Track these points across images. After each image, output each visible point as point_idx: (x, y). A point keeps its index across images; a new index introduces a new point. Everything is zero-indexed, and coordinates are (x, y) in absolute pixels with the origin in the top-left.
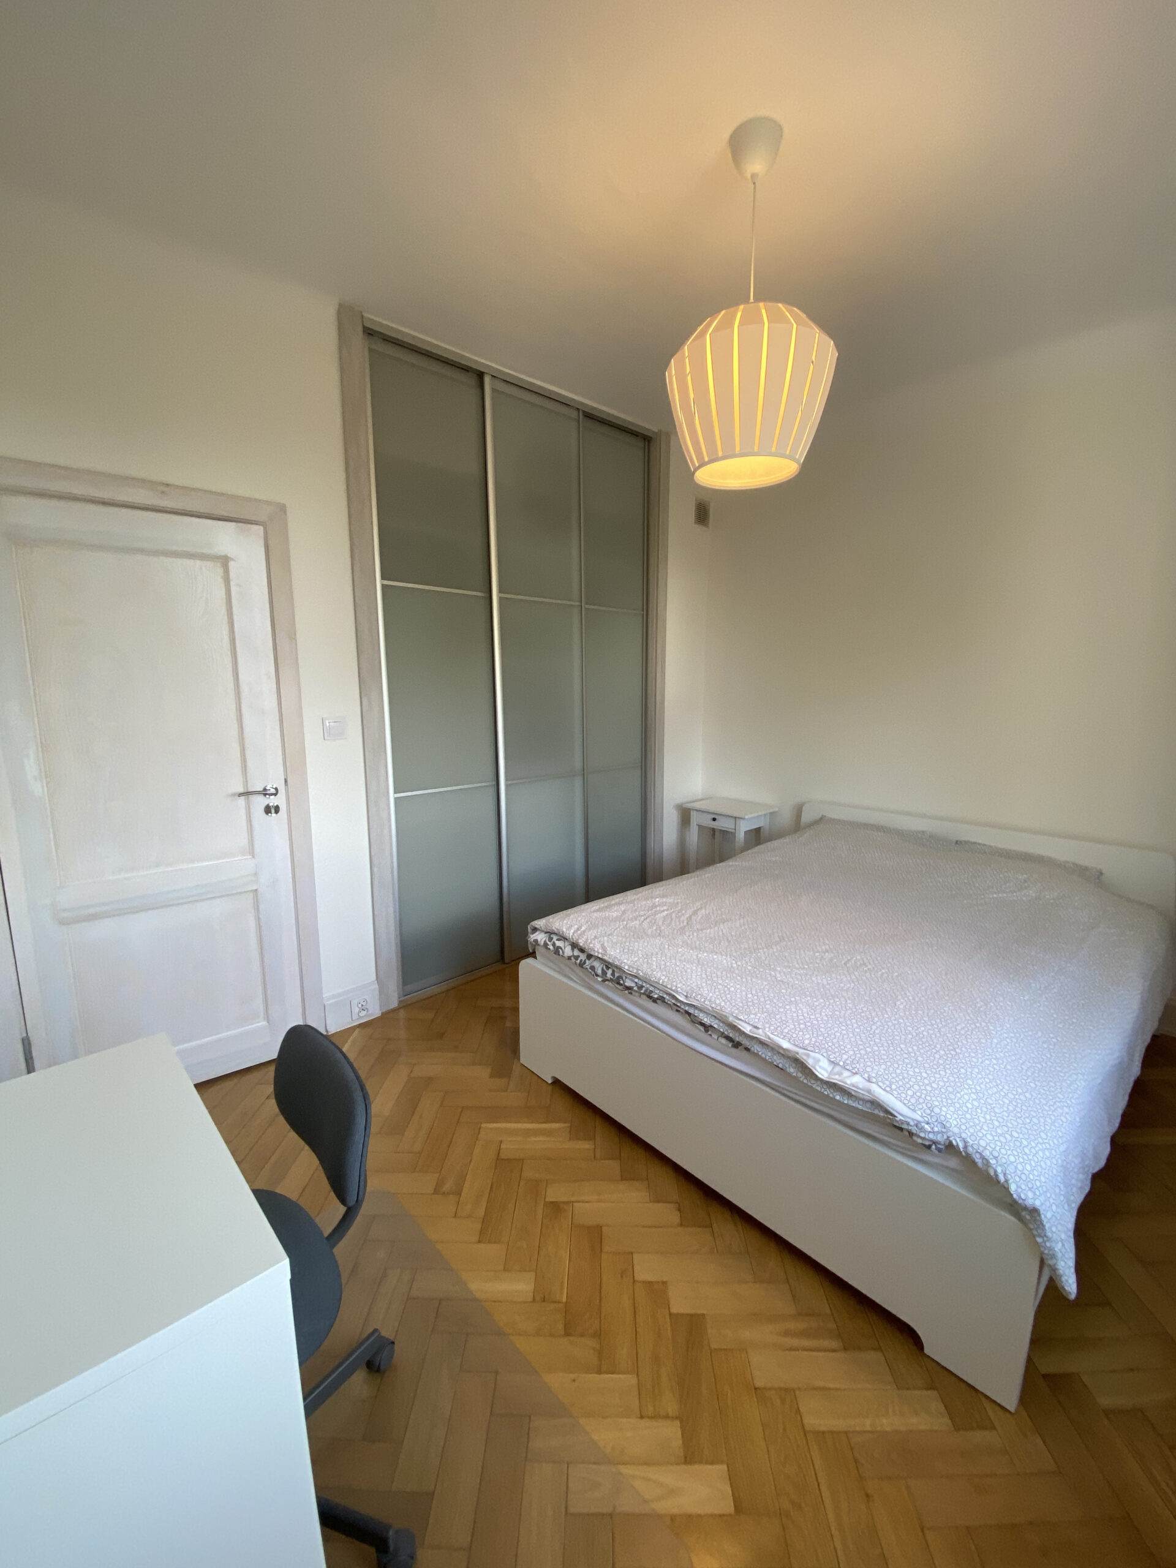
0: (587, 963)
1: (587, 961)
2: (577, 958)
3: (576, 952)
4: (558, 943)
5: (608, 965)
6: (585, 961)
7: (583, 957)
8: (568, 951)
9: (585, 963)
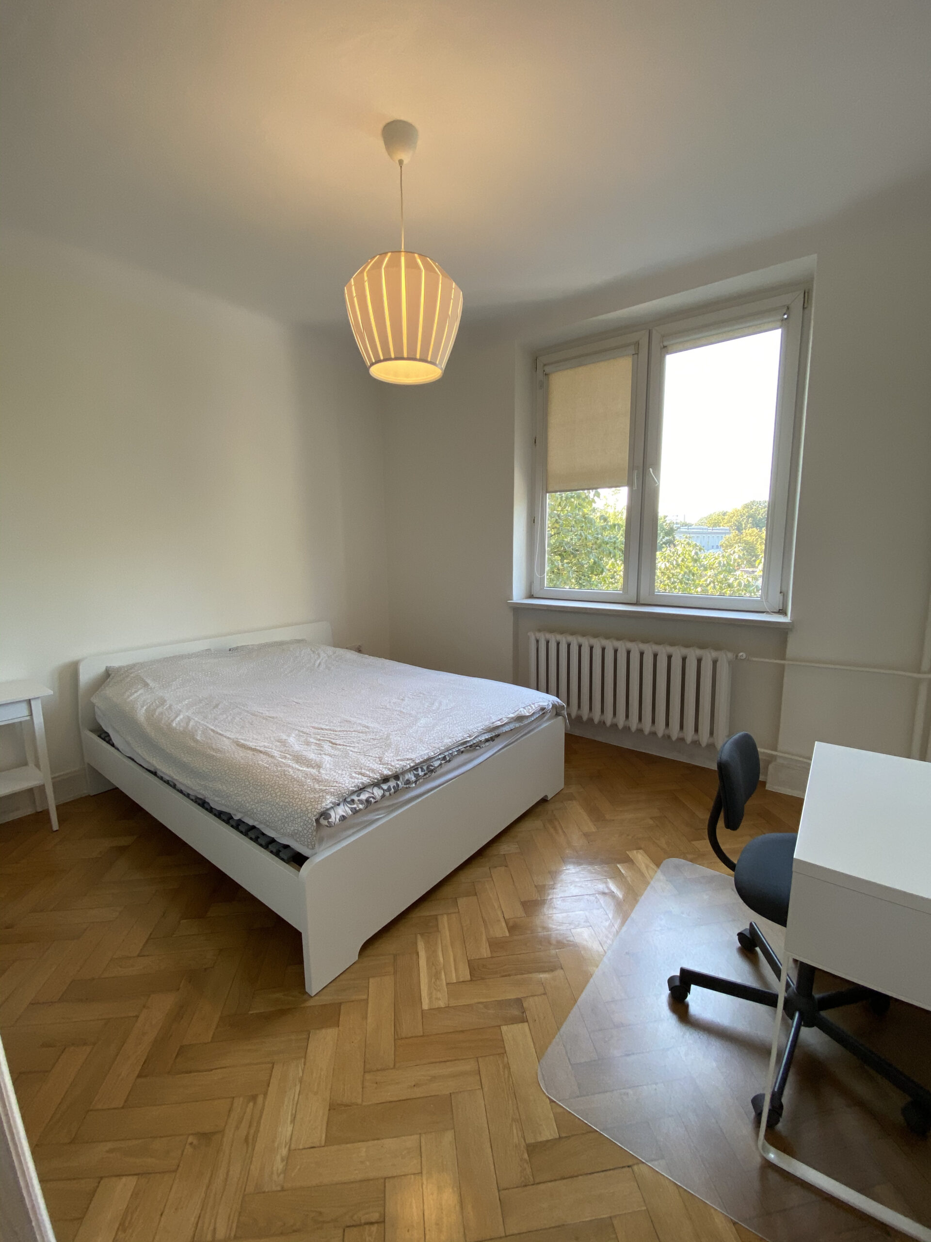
0: (400, 784)
1: (398, 782)
2: (389, 789)
3: (385, 787)
4: (364, 797)
5: (415, 768)
6: (397, 784)
7: (392, 783)
8: (378, 793)
9: (398, 785)
